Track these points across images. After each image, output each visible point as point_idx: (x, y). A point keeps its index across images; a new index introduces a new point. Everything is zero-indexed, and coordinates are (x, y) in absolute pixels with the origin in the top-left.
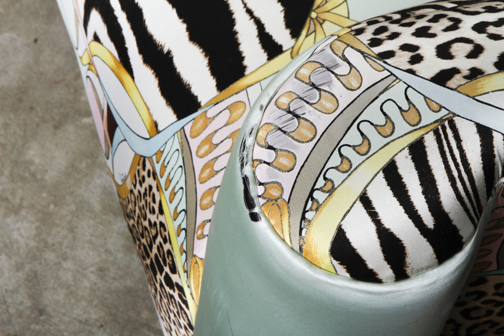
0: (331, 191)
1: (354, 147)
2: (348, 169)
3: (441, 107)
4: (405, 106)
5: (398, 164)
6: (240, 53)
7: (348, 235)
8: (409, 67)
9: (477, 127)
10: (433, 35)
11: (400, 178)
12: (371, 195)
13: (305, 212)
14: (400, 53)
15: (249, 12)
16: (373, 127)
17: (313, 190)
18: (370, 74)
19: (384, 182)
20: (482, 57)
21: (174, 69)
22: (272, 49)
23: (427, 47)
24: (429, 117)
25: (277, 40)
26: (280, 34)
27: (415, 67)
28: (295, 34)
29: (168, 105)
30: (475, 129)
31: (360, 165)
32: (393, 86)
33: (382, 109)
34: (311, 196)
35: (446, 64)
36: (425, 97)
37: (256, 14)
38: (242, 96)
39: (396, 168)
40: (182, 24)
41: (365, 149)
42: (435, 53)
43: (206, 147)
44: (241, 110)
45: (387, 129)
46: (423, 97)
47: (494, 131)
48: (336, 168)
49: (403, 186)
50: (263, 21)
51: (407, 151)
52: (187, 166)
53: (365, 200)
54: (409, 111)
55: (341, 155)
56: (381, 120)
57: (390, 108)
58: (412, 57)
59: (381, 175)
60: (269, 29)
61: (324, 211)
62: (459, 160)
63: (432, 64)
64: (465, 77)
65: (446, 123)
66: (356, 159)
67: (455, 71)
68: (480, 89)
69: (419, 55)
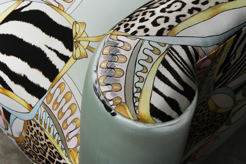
0: (141, 91)
1: (141, 71)
2: (143, 80)
3: (165, 44)
4: (152, 49)
5: (161, 71)
6: (53, 65)
7: (155, 105)
8: (145, 34)
9: (181, 46)
10: (147, 20)
11: (164, 76)
12: (156, 86)
13: (134, 104)
14: (139, 30)
15: (50, 48)
16: (144, 61)
17: (133, 94)
18: (133, 42)
19: (159, 80)
20: (170, 20)
21: (29, 81)
22: (65, 59)
23: (148, 24)
24: (163, 50)
25: (65, 55)
26: (66, 52)
27: (148, 33)
28: (71, 50)
29: (33, 96)
30: (181, 48)
31: (147, 77)
32: (143, 43)
33: (144, 53)
34: (134, 96)
35: (159, 28)
36: (158, 43)
37: (53, 48)
38: (61, 81)
39: (161, 73)
40: (25, 63)
41: (145, 70)
42: (152, 26)
43: (56, 106)
44: (64, 86)
45: (150, 59)
46: (157, 43)
47: (188, 46)
48: (138, 82)
49: (166, 78)
50: (57, 50)
51: (161, 65)
52: (51, 116)
53: (155, 89)
54: (154, 50)
55: (138, 76)
56: (146, 57)
57: (146, 51)
58: (144, 30)
59: (156, 77)
60: (60, 52)
61: (142, 100)
62: (181, 61)
63: (153, 30)
64: (168, 30)
65: (170, 49)
66: (144, 75)
67: (163, 29)
68: (175, 32)
69: (146, 28)
